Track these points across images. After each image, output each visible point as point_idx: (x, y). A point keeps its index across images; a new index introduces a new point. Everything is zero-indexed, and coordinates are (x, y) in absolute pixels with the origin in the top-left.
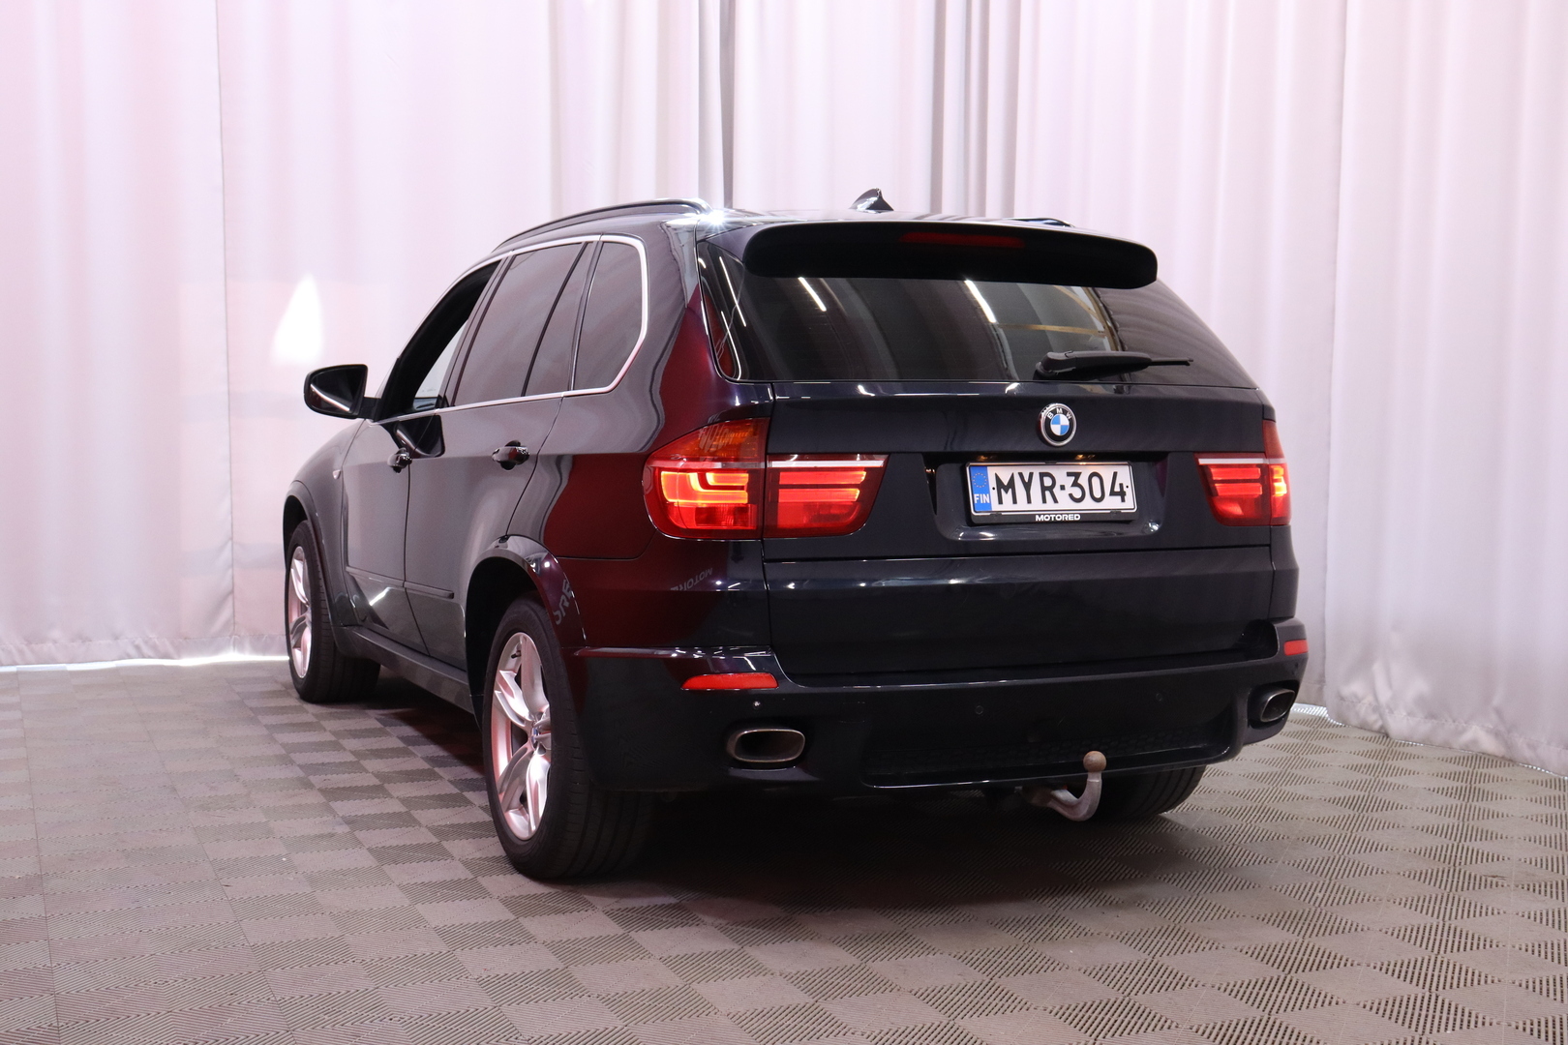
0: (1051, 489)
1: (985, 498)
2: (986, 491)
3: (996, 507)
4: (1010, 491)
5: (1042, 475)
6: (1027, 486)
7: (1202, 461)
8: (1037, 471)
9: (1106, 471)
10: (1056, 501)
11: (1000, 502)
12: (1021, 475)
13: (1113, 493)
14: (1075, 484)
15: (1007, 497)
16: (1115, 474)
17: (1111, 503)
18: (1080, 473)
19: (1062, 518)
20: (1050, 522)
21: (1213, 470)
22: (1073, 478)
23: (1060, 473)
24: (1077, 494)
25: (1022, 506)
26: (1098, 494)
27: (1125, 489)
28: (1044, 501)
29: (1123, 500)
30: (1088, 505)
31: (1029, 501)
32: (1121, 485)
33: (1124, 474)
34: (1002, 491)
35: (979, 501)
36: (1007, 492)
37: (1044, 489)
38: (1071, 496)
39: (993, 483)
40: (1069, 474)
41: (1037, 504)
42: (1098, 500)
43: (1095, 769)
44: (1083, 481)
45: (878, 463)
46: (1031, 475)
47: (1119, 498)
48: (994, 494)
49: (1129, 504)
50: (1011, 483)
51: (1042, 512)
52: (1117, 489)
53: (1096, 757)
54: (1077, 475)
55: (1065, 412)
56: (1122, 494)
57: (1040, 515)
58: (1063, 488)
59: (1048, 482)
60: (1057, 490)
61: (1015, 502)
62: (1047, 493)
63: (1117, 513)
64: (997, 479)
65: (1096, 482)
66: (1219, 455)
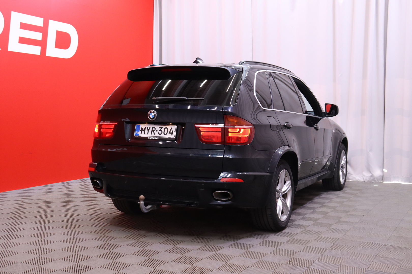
0: (154, 131)
1: (138, 133)
2: (139, 131)
3: (140, 135)
6: (148, 130)
7: (196, 126)
8: (151, 126)
9: (169, 127)
10: (154, 134)
11: (141, 134)
12: (148, 127)
13: (170, 133)
14: (160, 130)
15: (143, 132)
16: (172, 128)
17: (169, 135)
18: (162, 127)
19: (155, 138)
20: (152, 139)
21: (200, 128)
23: (157, 127)
24: (160, 132)
25: (146, 135)
26: (165, 133)
27: (173, 132)
29: (172, 135)
30: (163, 135)
31: (148, 134)
32: (172, 131)
33: (174, 128)
35: (136, 133)
38: (158, 133)
39: (141, 129)
40: (159, 128)
41: (150, 134)
42: (165, 134)
43: (142, 200)
44: (163, 130)
45: (116, 124)
48: (140, 131)
49: (174, 136)
50: (145, 129)
51: (150, 137)
52: (171, 132)
53: (142, 197)
54: (161, 128)
57: (149, 137)
58: (157, 131)
59: (154, 129)
61: (144, 134)
62: (153, 132)
63: (169, 138)
64: (142, 128)
65: (166, 130)
66: (203, 124)
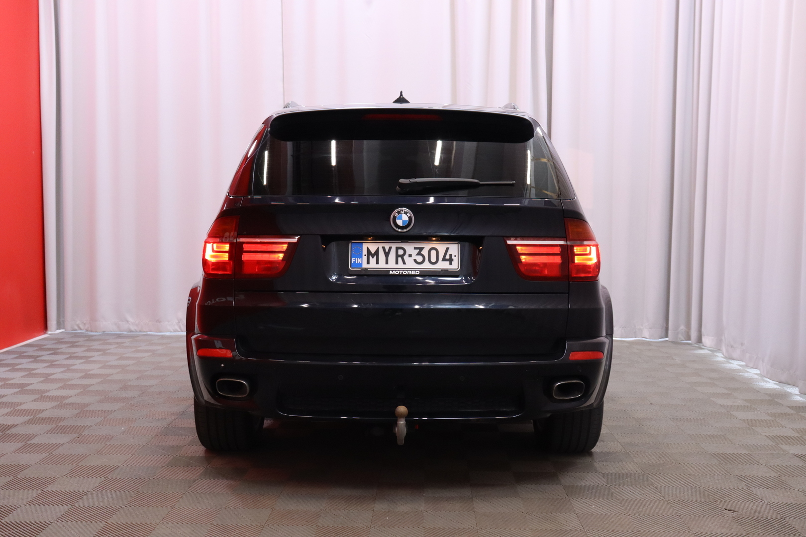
0: (402, 256)
1: (359, 261)
2: (361, 257)
3: (365, 265)
4: (375, 257)
5: (397, 249)
6: (387, 254)
7: (509, 242)
8: (394, 246)
9: (441, 247)
10: (404, 263)
11: (368, 263)
12: (384, 248)
13: (444, 259)
14: (419, 254)
15: (373, 260)
16: (447, 249)
17: (443, 265)
18: (424, 248)
19: (407, 273)
20: (399, 275)
21: (517, 248)
22: (418, 250)
23: (410, 248)
24: (420, 259)
25: (382, 265)
26: (433, 259)
27: (453, 257)
28: (397, 263)
29: (451, 264)
30: (427, 266)
31: (387, 263)
32: (451, 255)
33: (454, 249)
34: (370, 257)
35: (355, 262)
36: (373, 258)
37: (397, 256)
38: (415, 261)
39: (365, 252)
40: (415, 248)
41: (392, 264)
42: (433, 263)
43: (401, 416)
44: (425, 252)
45: (295, 240)
46: (390, 248)
47: (448, 262)
48: (365, 258)
49: (455, 266)
50: (377, 252)
51: (395, 269)
52: (448, 257)
53: (402, 409)
54: (421, 249)
55: (406, 213)
56: (451, 260)
57: (392, 271)
58: (410, 256)
59: (401, 252)
60: (406, 257)
61: (377, 263)
62: (400, 259)
63: (445, 271)
64: (368, 250)
65: (433, 253)
66: (525, 238)
